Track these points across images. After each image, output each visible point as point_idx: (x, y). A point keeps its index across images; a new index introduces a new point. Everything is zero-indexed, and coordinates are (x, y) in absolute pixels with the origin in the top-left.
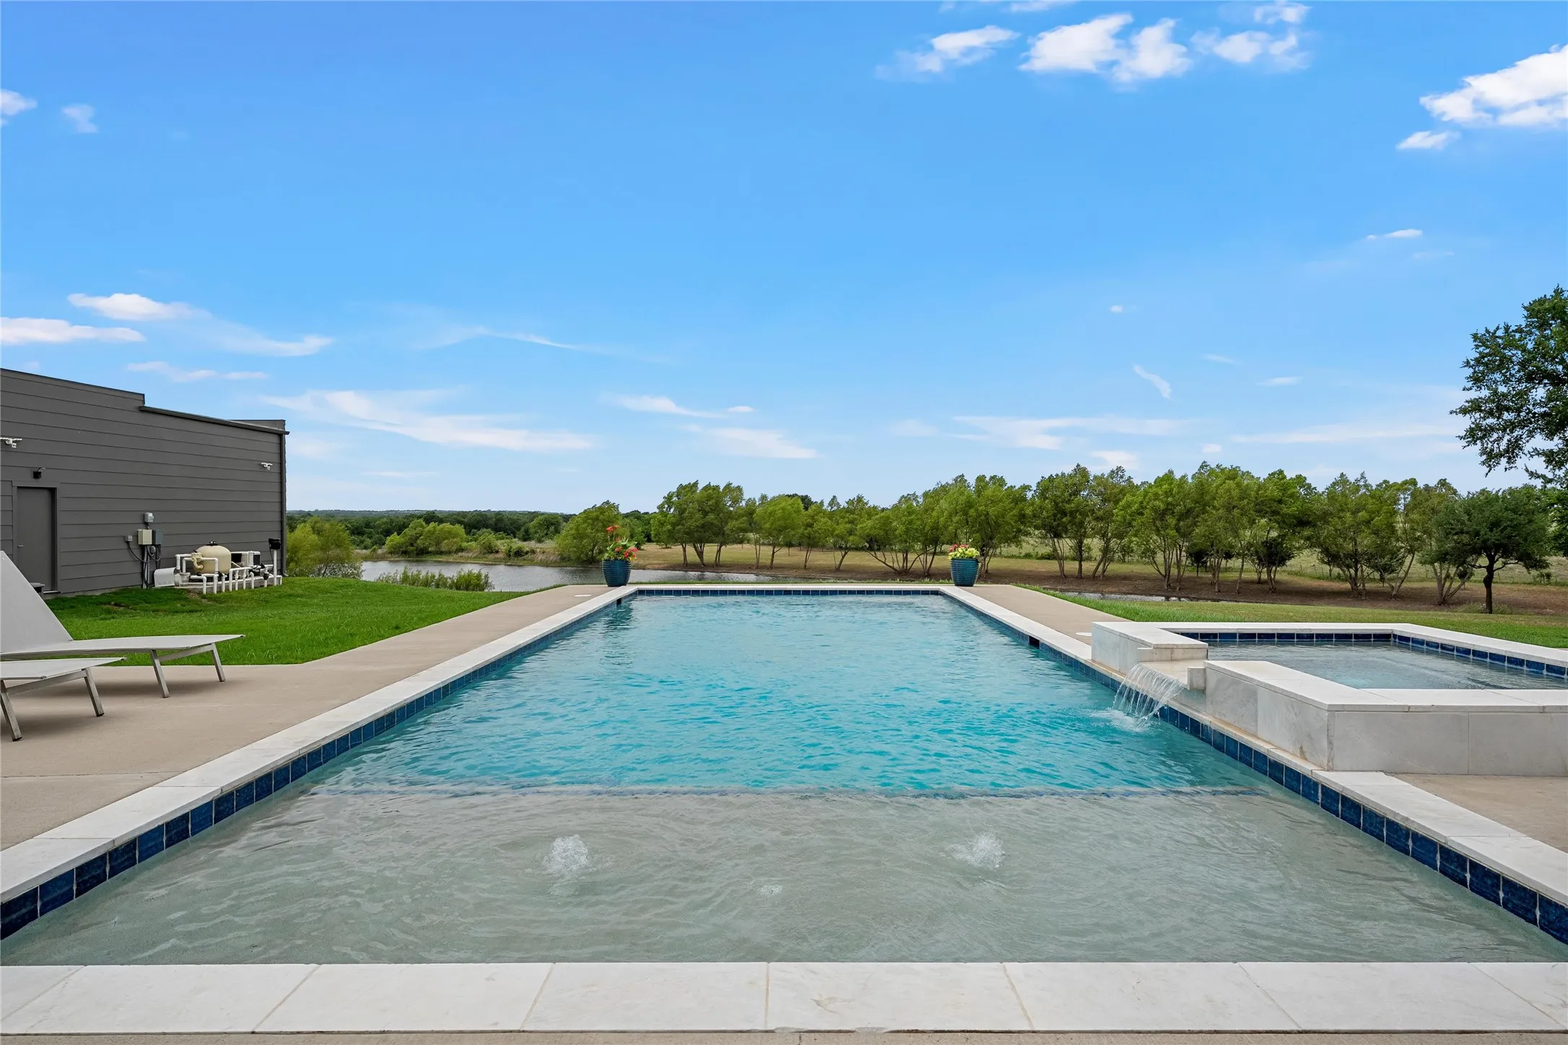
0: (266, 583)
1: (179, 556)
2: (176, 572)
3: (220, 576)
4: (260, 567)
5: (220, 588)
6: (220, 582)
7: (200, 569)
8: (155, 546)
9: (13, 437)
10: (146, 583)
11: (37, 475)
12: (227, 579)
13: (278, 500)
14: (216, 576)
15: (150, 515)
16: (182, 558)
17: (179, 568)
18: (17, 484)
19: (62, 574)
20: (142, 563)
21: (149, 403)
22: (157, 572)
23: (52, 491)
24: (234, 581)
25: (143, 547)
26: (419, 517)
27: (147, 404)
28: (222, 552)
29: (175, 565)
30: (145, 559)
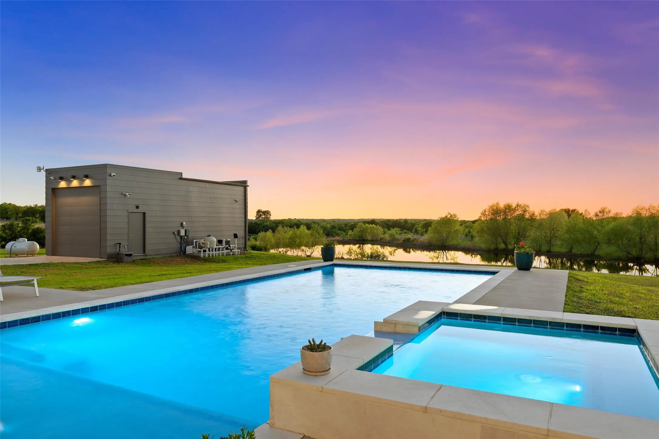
0: (231, 253)
1: (195, 241)
2: (193, 247)
3: (210, 250)
4: (228, 246)
5: (209, 255)
6: (210, 253)
7: (202, 246)
8: (186, 236)
9: (128, 193)
10: (183, 251)
11: (137, 207)
12: (212, 251)
13: (244, 216)
14: (207, 249)
15: (184, 223)
16: (196, 242)
17: (194, 246)
18: (129, 211)
19: (148, 247)
20: (181, 243)
21: (184, 176)
22: (187, 247)
23: (144, 214)
24: (216, 252)
25: (181, 237)
26: (361, 222)
27: (183, 177)
28: (213, 239)
29: (193, 245)
30: (182, 242)
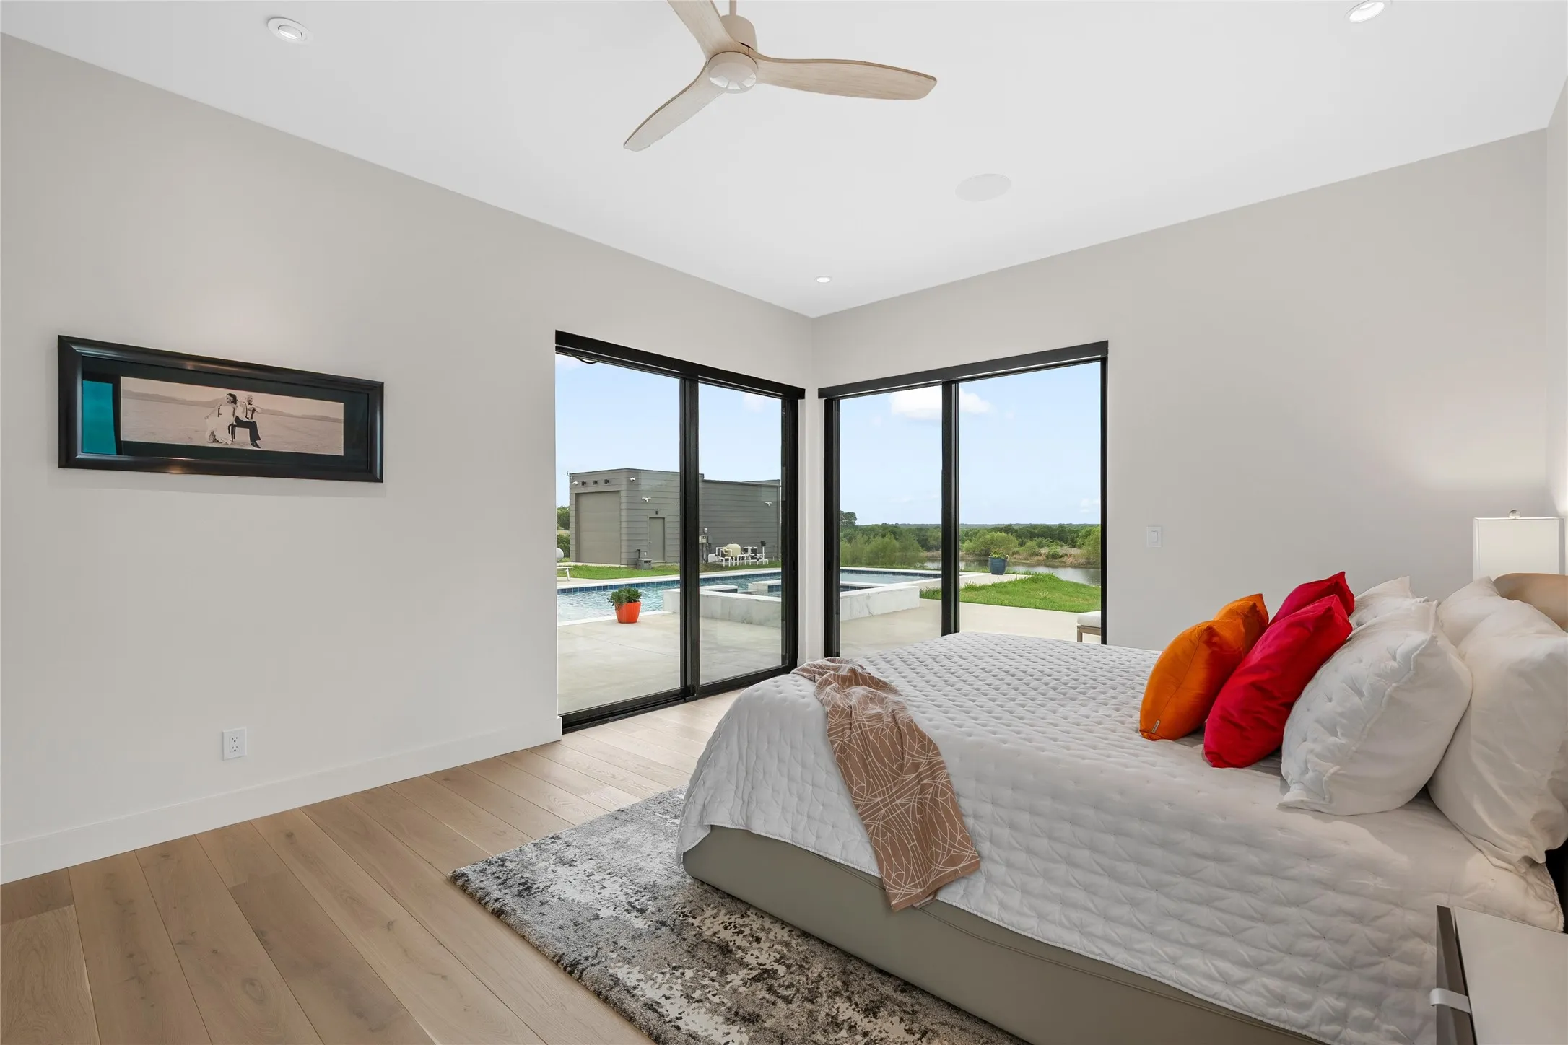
1: (717, 548)
2: (716, 555)
3: (732, 558)
4: (754, 554)
7: (725, 555)
8: (708, 543)
9: (648, 497)
11: (657, 513)
12: (736, 560)
13: (776, 521)
14: (730, 558)
15: (706, 529)
16: (719, 550)
18: (648, 516)
19: (667, 554)
20: (702, 551)
22: (709, 555)
23: (664, 518)
24: (740, 561)
25: (703, 544)
28: (737, 546)
29: (716, 553)
